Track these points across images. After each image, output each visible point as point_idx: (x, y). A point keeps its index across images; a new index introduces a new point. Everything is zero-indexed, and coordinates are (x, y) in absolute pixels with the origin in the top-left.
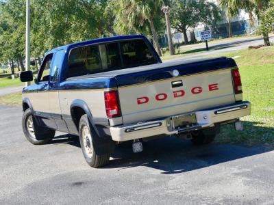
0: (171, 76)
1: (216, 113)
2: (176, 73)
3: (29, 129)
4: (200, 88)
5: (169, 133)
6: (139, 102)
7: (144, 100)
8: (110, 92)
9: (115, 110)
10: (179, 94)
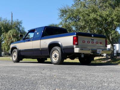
0: (92, 37)
1: (103, 50)
2: (93, 36)
4: (98, 42)
5: (91, 53)
6: (83, 42)
8: (76, 36)
10: (93, 42)
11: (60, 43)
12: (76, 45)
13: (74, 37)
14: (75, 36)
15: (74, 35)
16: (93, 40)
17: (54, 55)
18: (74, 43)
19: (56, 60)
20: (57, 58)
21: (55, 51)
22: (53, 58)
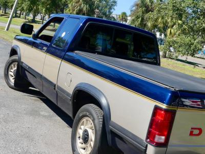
3: (10, 73)
11: (104, 101)
12: (158, 145)
14: (164, 106)
15: (162, 101)
18: (150, 135)
19: (84, 149)
20: (88, 145)
21: (87, 120)
22: (79, 137)
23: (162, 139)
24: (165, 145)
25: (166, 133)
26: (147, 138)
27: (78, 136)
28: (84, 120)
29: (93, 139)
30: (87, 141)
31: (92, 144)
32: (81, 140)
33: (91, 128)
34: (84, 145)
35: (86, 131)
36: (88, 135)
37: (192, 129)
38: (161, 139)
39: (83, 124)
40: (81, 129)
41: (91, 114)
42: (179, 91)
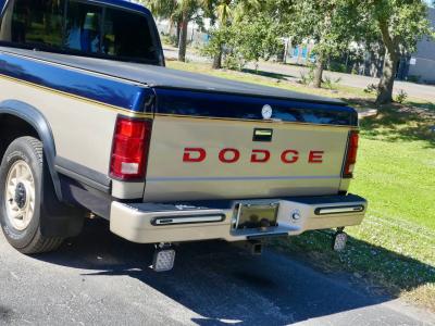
1: (317, 212)
2: (267, 111)
4: (296, 153)
5: (231, 238)
6: (186, 158)
7: (196, 155)
9: (135, 166)
10: (261, 156)
11: (42, 127)
12: (129, 178)
13: (120, 119)
14: (131, 114)
15: (124, 103)
16: (267, 138)
17: (15, 181)
18: (114, 166)
19: (21, 218)
20: (27, 209)
21: (20, 166)
22: (11, 200)
23: (134, 168)
24: (140, 177)
25: (139, 158)
26: (111, 170)
27: (8, 198)
28: (16, 166)
29: (33, 197)
30: (24, 202)
31: (33, 205)
32: (15, 204)
33: (29, 179)
34: (20, 212)
35: (20, 185)
36: (24, 192)
37: (186, 149)
38: (132, 168)
39: (14, 176)
40: (12, 184)
41: (25, 153)
42: (155, 87)
